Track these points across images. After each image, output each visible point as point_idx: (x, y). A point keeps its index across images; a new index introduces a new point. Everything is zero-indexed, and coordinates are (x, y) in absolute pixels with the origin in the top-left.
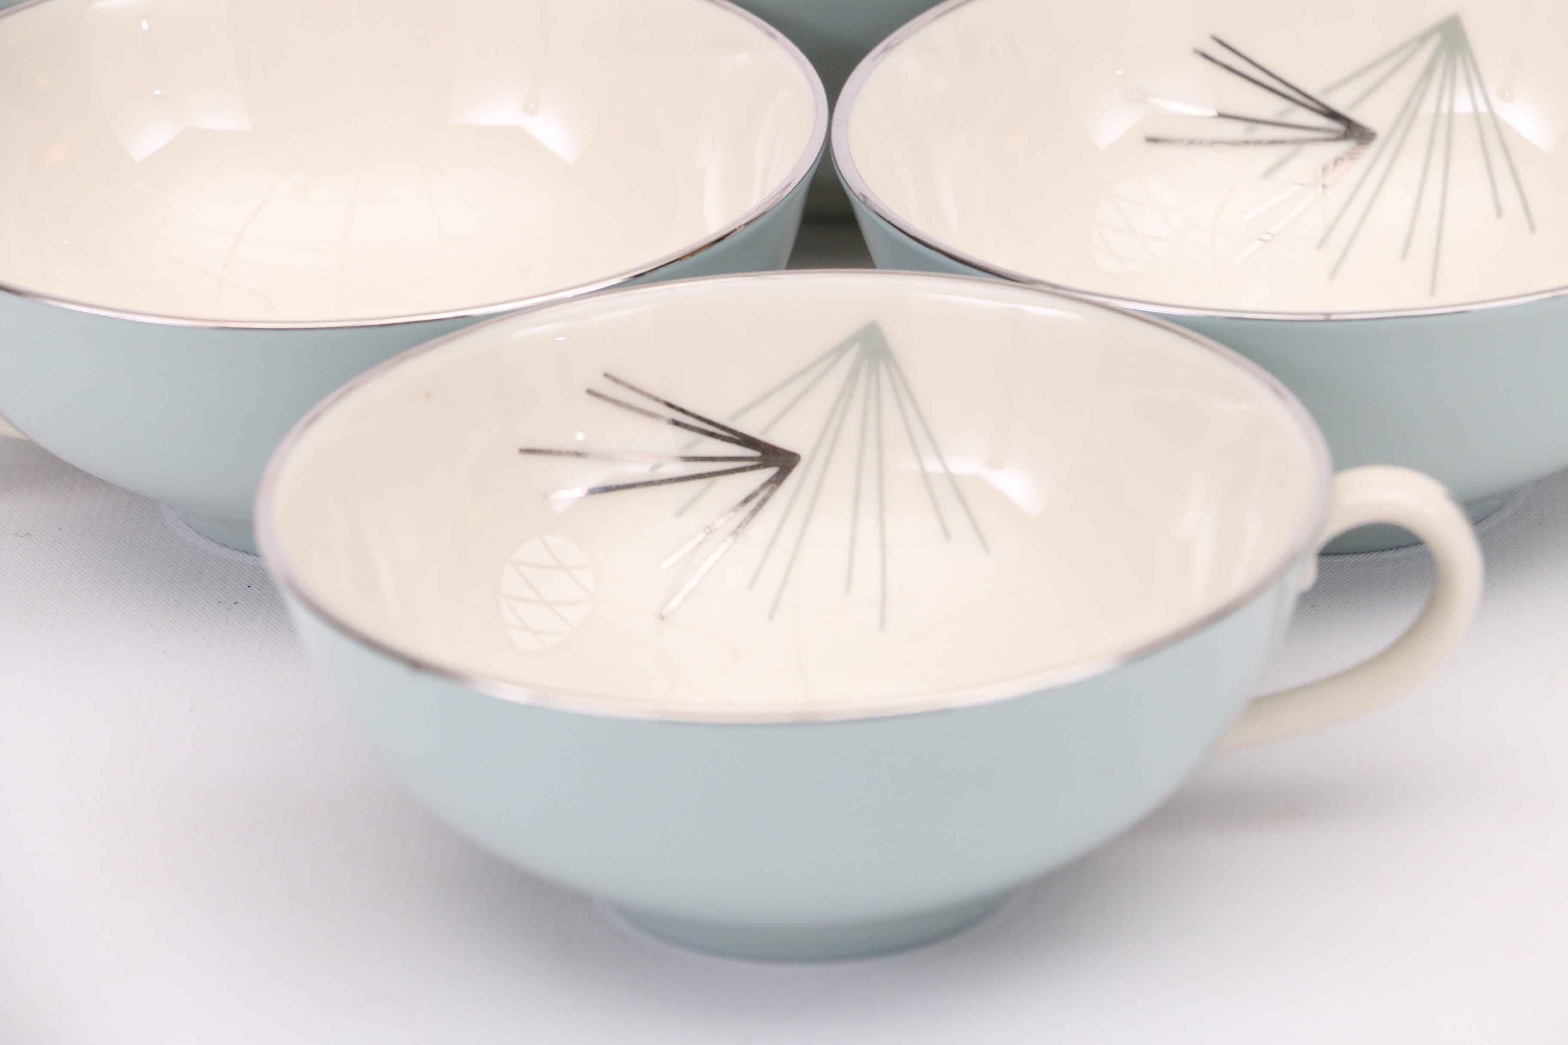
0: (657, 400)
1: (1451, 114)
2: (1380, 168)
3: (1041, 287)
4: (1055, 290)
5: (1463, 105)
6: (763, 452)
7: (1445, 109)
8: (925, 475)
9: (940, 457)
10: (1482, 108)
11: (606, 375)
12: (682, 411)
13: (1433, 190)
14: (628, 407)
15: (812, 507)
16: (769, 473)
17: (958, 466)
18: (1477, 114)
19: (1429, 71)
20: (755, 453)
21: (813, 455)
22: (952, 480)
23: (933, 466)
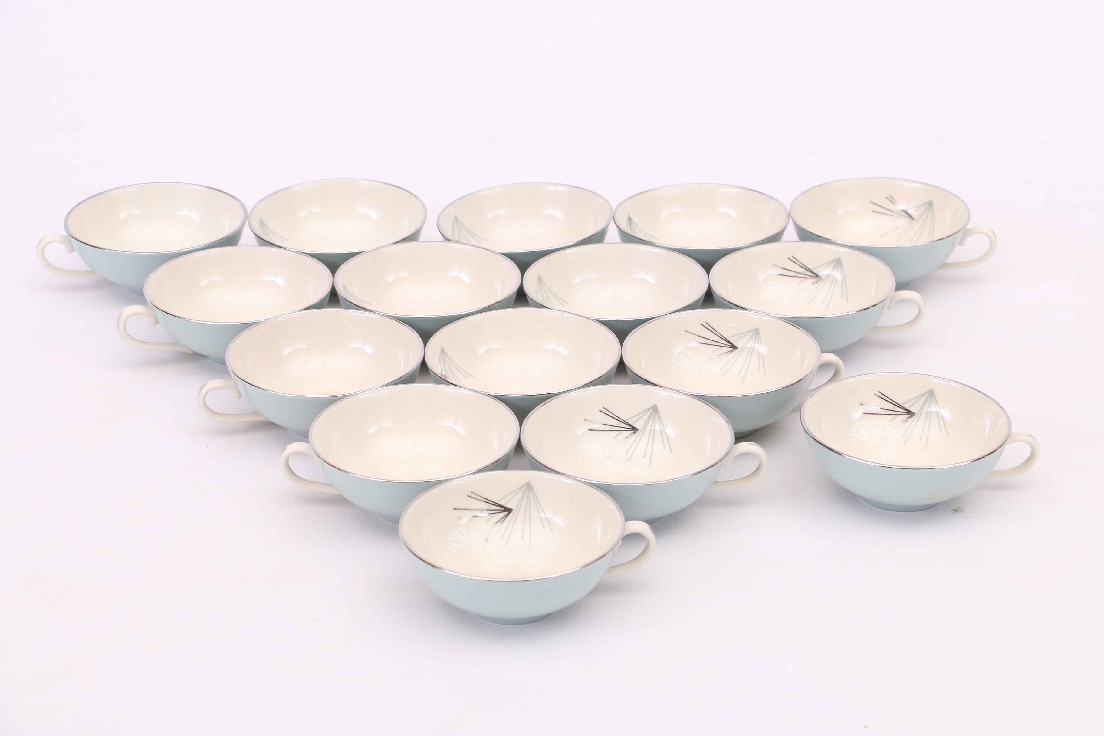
0: (482, 497)
1: (654, 430)
2: (639, 437)
3: (565, 475)
4: (568, 476)
5: (657, 428)
6: (505, 509)
7: (653, 428)
8: (541, 518)
9: (544, 514)
10: (662, 429)
11: (472, 492)
12: (488, 500)
13: (650, 446)
14: (476, 499)
15: (515, 521)
16: (506, 513)
17: (548, 515)
18: (661, 430)
19: (650, 417)
20: (503, 509)
21: (516, 509)
22: (547, 519)
23: (542, 515)
